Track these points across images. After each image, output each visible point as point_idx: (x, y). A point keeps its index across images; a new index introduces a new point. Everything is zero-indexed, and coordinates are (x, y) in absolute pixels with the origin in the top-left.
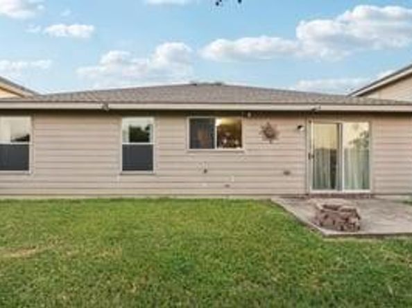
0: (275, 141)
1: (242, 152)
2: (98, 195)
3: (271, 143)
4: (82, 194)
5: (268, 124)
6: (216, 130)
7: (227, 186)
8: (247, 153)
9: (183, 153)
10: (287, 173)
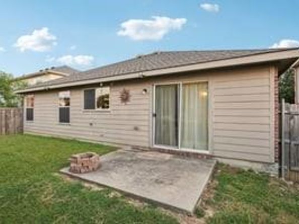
0: (128, 103)
1: (109, 112)
2: (52, 135)
3: (126, 104)
4: (47, 134)
5: (124, 90)
6: (96, 100)
7: (102, 136)
8: (112, 112)
9: (81, 112)
10: (136, 129)
